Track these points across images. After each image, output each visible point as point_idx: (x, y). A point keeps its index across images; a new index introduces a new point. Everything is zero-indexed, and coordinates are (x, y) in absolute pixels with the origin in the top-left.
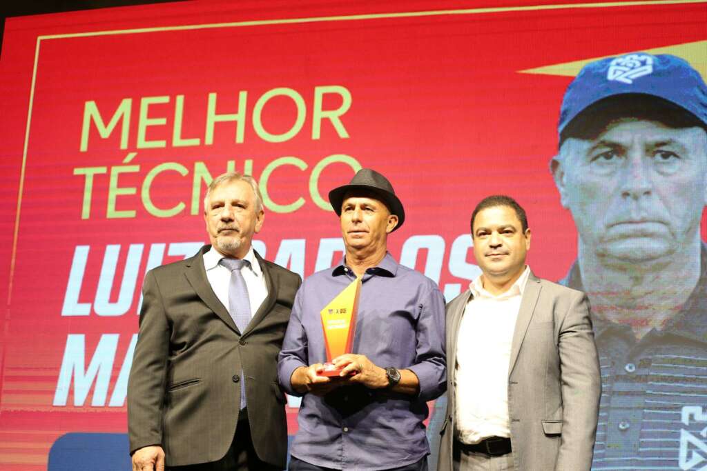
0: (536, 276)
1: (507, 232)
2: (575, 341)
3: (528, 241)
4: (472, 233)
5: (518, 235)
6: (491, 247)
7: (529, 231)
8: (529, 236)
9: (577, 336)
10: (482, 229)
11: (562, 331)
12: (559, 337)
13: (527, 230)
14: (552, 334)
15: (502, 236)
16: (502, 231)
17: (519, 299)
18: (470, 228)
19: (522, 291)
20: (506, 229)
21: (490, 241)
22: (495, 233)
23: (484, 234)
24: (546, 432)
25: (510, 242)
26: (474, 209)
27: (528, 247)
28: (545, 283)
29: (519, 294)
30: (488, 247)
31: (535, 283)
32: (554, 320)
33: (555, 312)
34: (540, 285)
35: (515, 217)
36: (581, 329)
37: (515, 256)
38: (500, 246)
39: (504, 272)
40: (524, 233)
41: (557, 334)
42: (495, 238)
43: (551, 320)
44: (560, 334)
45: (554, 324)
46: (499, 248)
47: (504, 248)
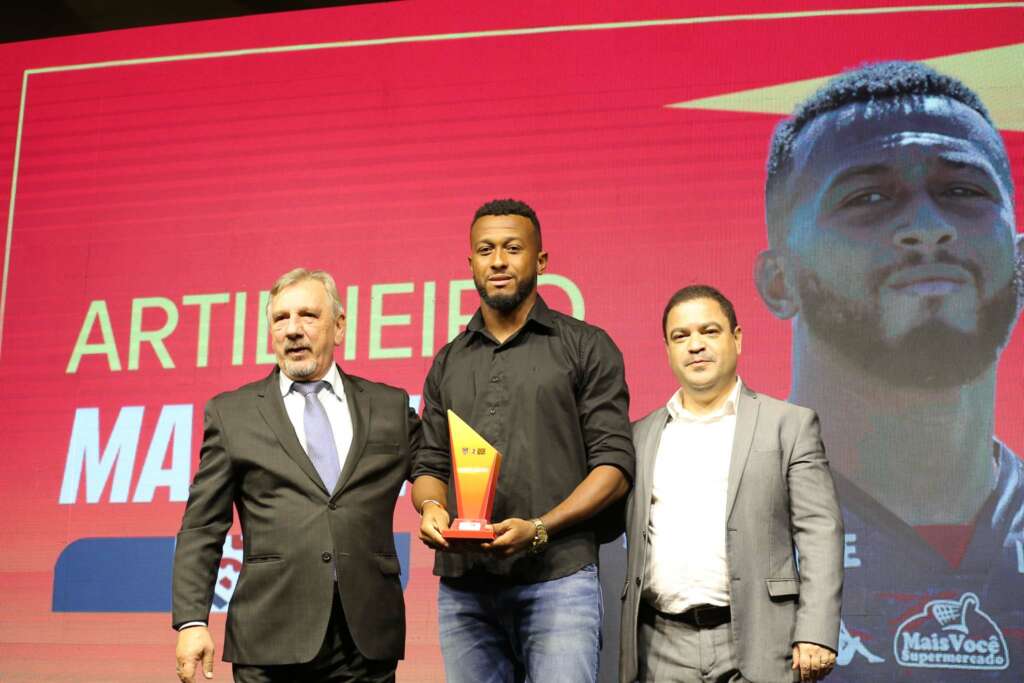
0: (749, 389)
1: (711, 332)
2: (809, 473)
3: (738, 343)
4: (665, 336)
5: (725, 335)
6: (692, 352)
7: (739, 330)
8: (740, 336)
9: (811, 468)
10: (677, 330)
11: (792, 462)
12: (789, 470)
13: (737, 328)
14: (779, 467)
15: (705, 338)
16: (703, 330)
17: (732, 420)
18: (662, 329)
19: (736, 409)
20: (709, 328)
21: (689, 345)
22: (695, 335)
23: (681, 337)
24: (772, 594)
25: (716, 345)
26: (666, 304)
27: (739, 351)
28: (762, 398)
29: (733, 413)
30: (687, 353)
31: (750, 399)
32: (780, 447)
33: (782, 436)
34: (756, 402)
35: (720, 312)
36: (816, 458)
37: (723, 363)
38: (703, 349)
39: (710, 386)
40: (732, 332)
41: (785, 466)
42: (696, 340)
43: (776, 447)
44: (790, 465)
45: (781, 454)
46: (701, 353)
47: (708, 353)
